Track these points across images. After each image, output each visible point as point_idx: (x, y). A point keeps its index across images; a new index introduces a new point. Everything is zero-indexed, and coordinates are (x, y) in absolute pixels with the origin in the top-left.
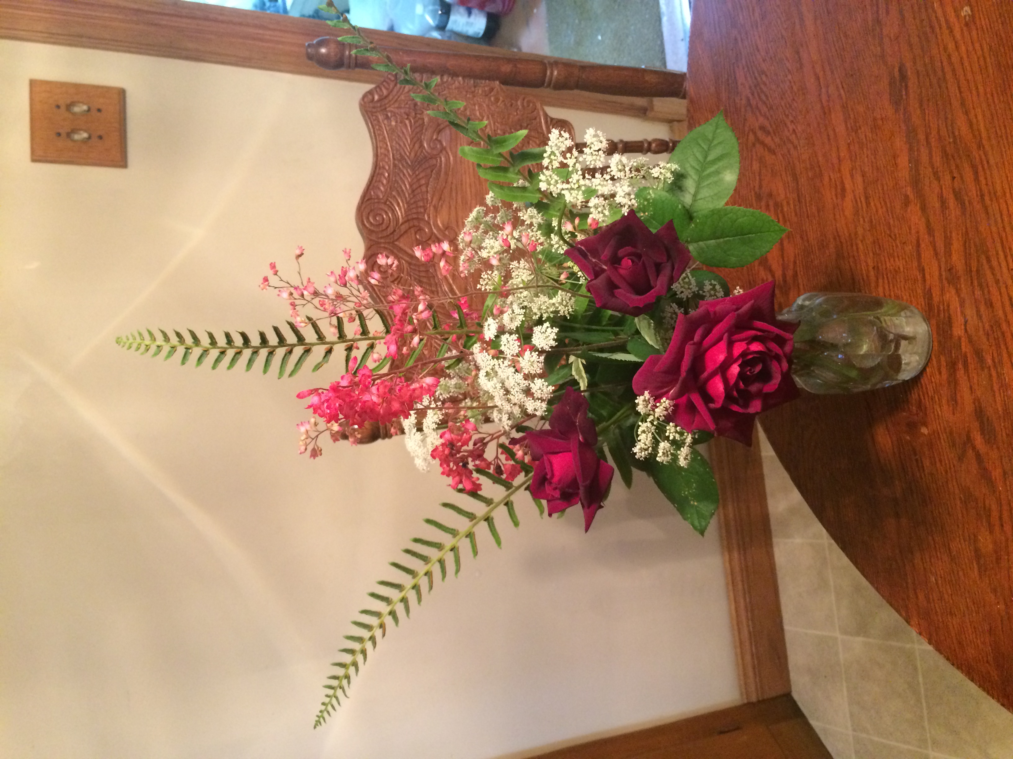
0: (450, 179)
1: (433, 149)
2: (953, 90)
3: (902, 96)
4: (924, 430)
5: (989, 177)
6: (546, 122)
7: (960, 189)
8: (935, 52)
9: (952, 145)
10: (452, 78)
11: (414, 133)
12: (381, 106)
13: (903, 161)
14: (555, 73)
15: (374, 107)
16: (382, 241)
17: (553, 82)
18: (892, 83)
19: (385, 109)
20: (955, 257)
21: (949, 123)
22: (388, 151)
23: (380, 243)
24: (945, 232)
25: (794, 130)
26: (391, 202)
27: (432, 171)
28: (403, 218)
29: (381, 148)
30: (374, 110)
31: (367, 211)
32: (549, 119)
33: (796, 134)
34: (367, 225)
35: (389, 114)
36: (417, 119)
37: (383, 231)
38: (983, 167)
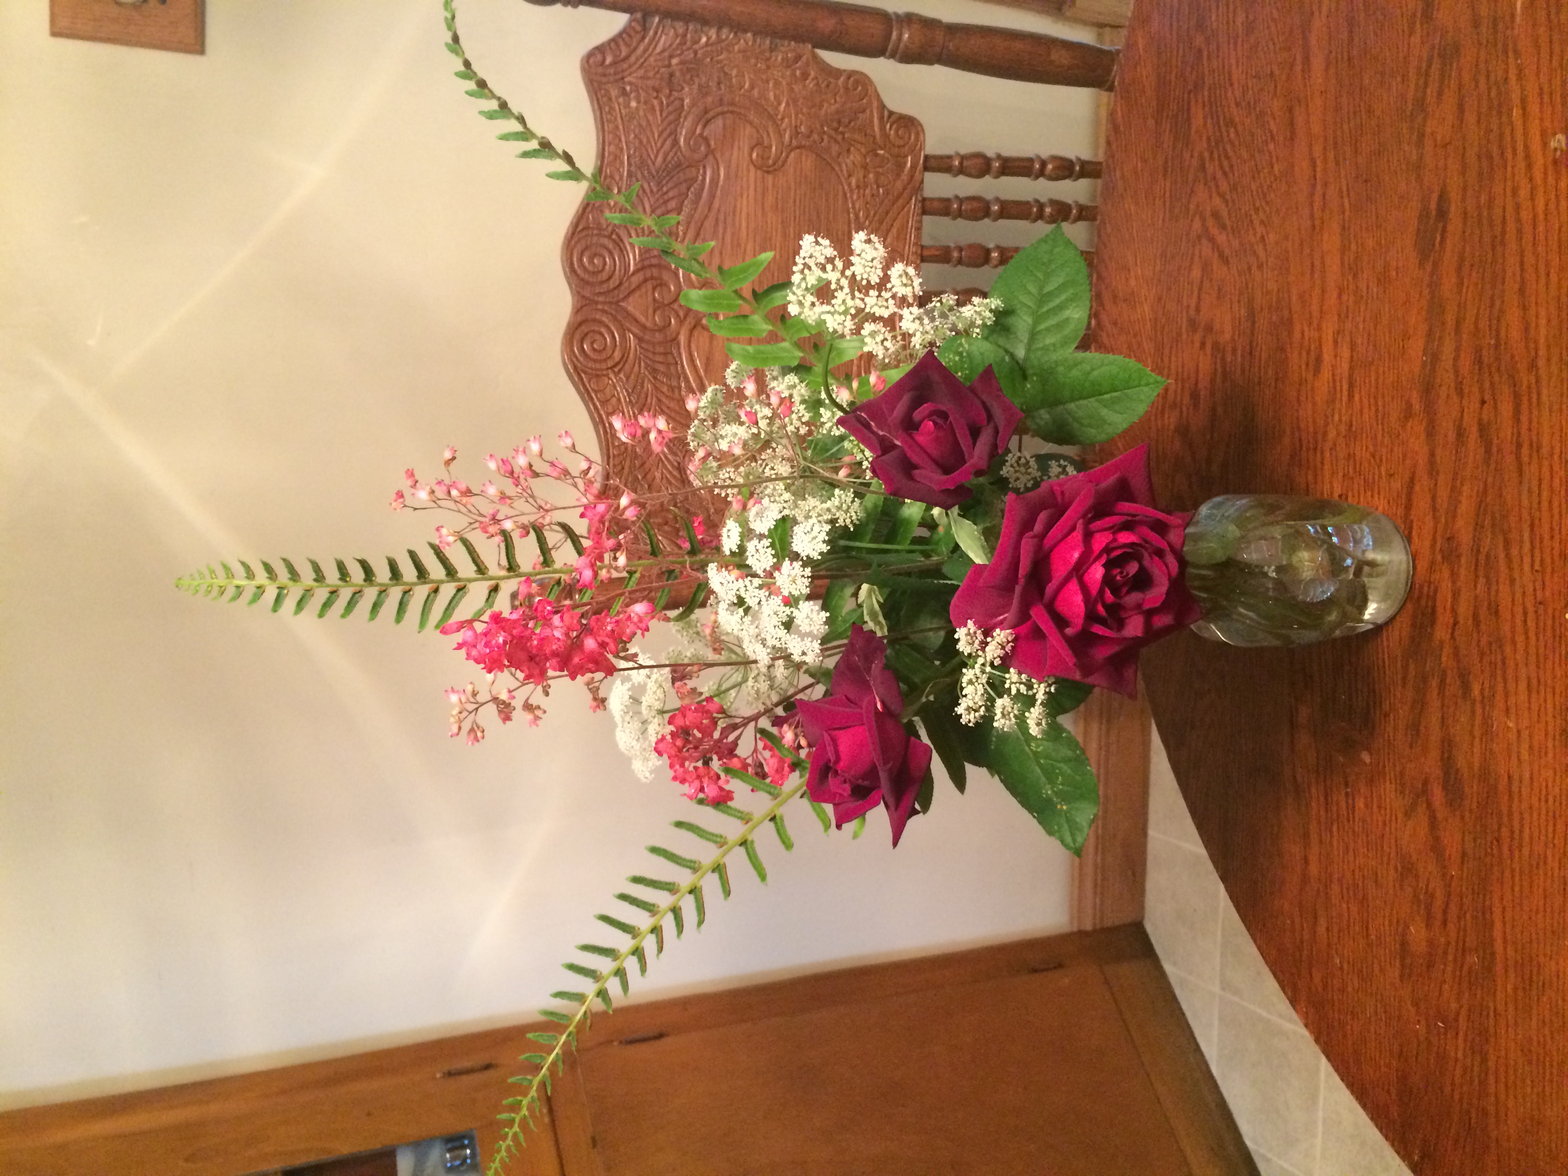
0: (716, 204)
1: (693, 151)
2: (1512, 262)
3: (1434, 245)
4: (1366, 757)
5: (1535, 420)
6: (881, 118)
7: (1489, 423)
8: (1498, 189)
9: (1492, 351)
10: (736, 34)
11: (666, 123)
12: (615, 74)
13: (1416, 346)
14: (906, 36)
15: (604, 75)
16: (601, 299)
17: (900, 51)
18: (1424, 215)
19: (623, 78)
20: (1460, 523)
21: (1496, 311)
22: (622, 149)
23: (597, 303)
24: (1454, 479)
25: (1263, 237)
26: (619, 236)
27: (688, 189)
28: (635, 264)
29: (610, 144)
30: (604, 80)
31: (579, 248)
32: (886, 113)
33: (1265, 245)
34: (579, 271)
35: (628, 88)
36: (672, 98)
37: (602, 282)
38: (1530, 400)
